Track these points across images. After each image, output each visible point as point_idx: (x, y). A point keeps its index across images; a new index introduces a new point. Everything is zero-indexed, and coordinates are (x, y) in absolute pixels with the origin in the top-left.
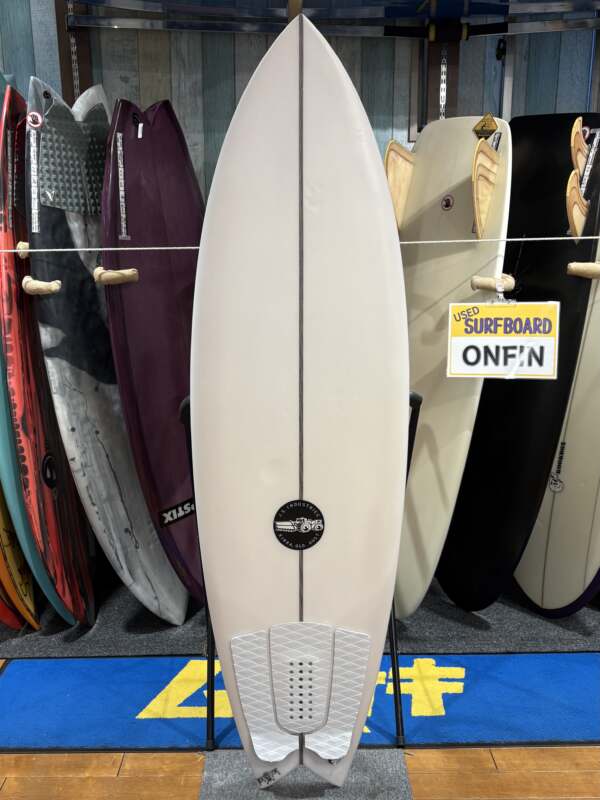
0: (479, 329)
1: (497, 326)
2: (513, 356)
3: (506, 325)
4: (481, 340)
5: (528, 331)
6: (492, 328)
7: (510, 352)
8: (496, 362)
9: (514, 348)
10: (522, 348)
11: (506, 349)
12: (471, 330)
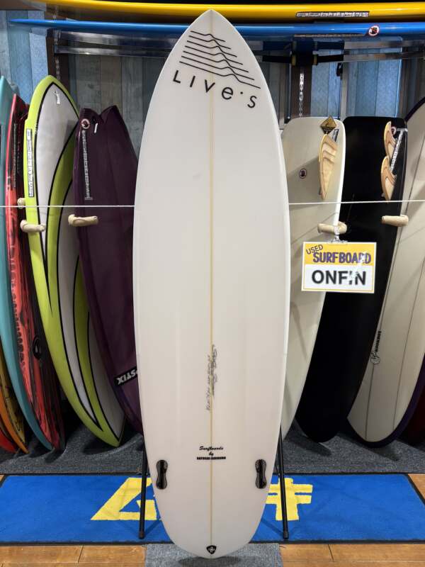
0: (323, 259)
2: (345, 278)
4: (324, 267)
5: (355, 262)
6: (332, 259)
7: (343, 275)
9: (346, 272)
10: (351, 272)
11: (340, 273)
12: (317, 260)
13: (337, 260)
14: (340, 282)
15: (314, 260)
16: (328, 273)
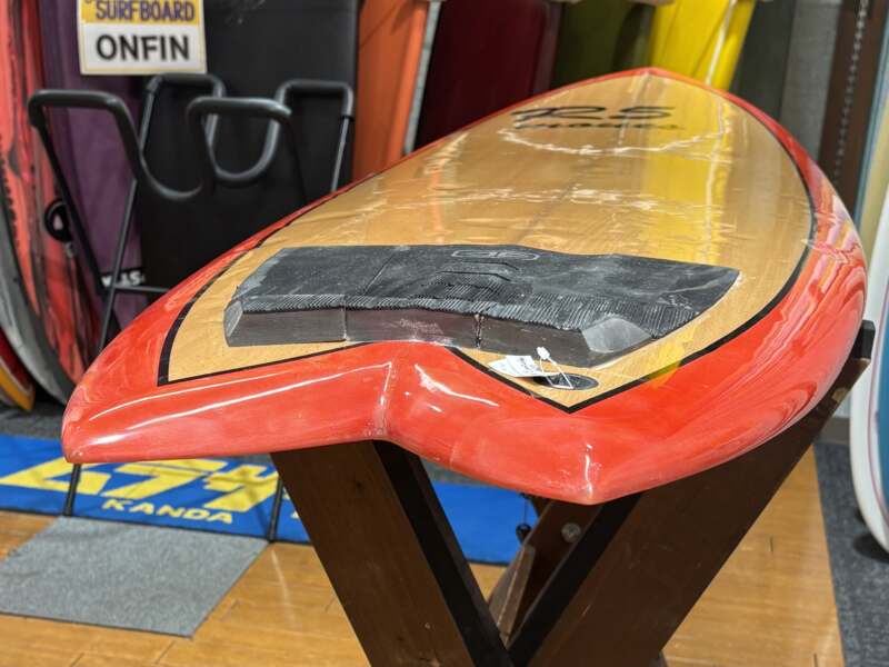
0: (112, 13)
1: (132, 10)
2: (154, 48)
3: (142, 10)
4: (117, 28)
5: (167, 19)
6: (127, 13)
7: (150, 43)
8: (135, 54)
9: (153, 38)
10: (163, 39)
11: (145, 39)
12: (103, 16)
13: (136, 15)
14: (146, 56)
15: (98, 16)
16: (123, 40)
